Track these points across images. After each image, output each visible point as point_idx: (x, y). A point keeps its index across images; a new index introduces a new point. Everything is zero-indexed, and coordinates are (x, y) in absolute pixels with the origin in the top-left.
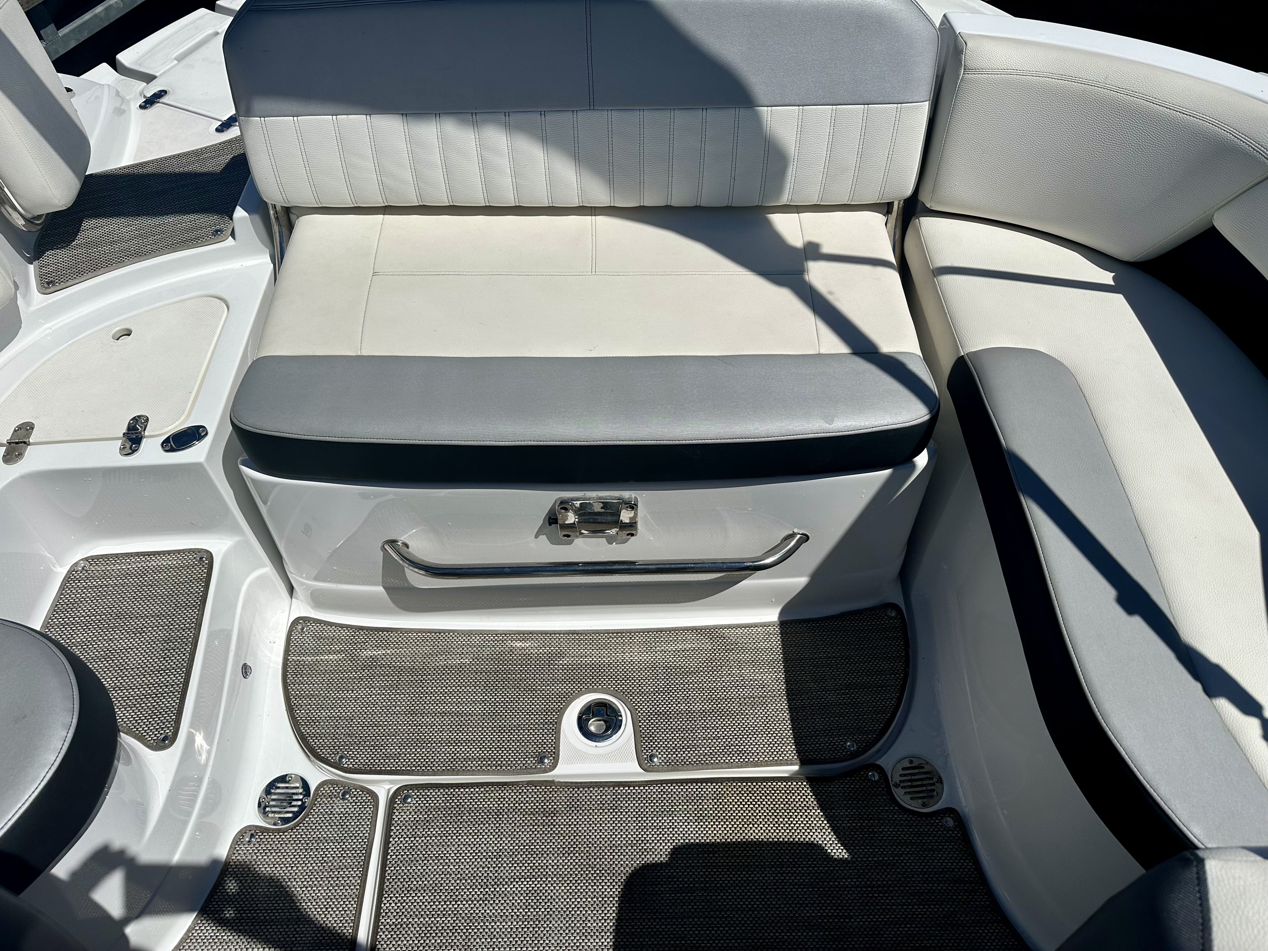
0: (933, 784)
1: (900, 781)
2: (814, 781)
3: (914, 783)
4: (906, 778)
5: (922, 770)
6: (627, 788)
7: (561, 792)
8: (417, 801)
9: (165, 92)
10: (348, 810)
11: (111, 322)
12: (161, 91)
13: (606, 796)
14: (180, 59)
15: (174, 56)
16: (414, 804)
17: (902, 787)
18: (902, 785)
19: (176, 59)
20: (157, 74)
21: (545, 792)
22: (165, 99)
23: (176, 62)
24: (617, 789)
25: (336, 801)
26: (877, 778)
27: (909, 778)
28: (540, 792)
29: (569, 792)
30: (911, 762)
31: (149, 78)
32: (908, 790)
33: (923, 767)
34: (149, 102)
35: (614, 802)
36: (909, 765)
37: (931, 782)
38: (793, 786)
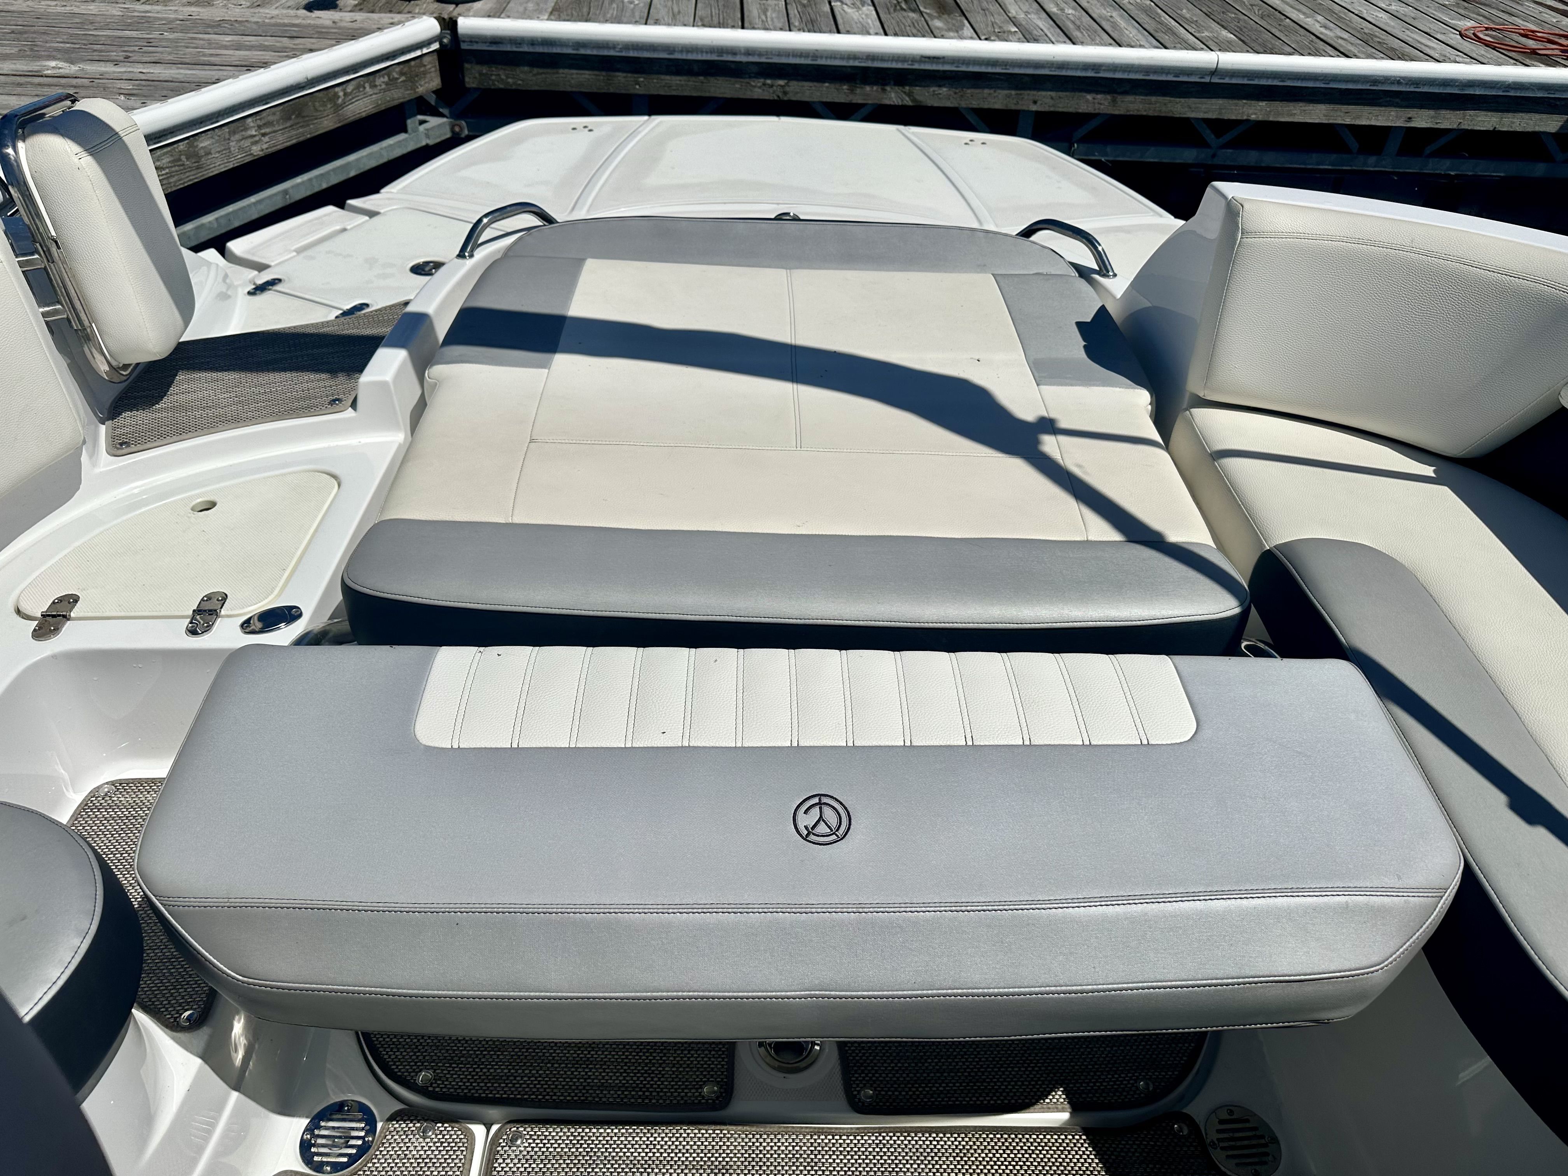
0: (1265, 1145)
1: (1218, 1139)
2: (1094, 1136)
3: (1239, 1143)
4: (1226, 1135)
5: (1247, 1125)
6: (830, 1137)
7: (736, 1139)
8: (530, 1144)
9: (280, 280)
10: (429, 1152)
11: (193, 493)
12: (275, 279)
13: (801, 1147)
14: (299, 251)
15: (293, 248)
16: (525, 1147)
17: (1223, 1148)
18: (1222, 1144)
19: (295, 251)
20: (272, 264)
21: (713, 1138)
22: (278, 287)
23: (295, 254)
24: (816, 1137)
25: (413, 1140)
26: (1186, 1132)
27: (1231, 1134)
28: (706, 1138)
29: (747, 1140)
30: (1231, 1112)
31: (261, 267)
32: (1230, 1153)
33: (1247, 1121)
34: (260, 289)
35: (813, 1156)
36: (1228, 1117)
37: (1263, 1141)
38: (1067, 1141)
